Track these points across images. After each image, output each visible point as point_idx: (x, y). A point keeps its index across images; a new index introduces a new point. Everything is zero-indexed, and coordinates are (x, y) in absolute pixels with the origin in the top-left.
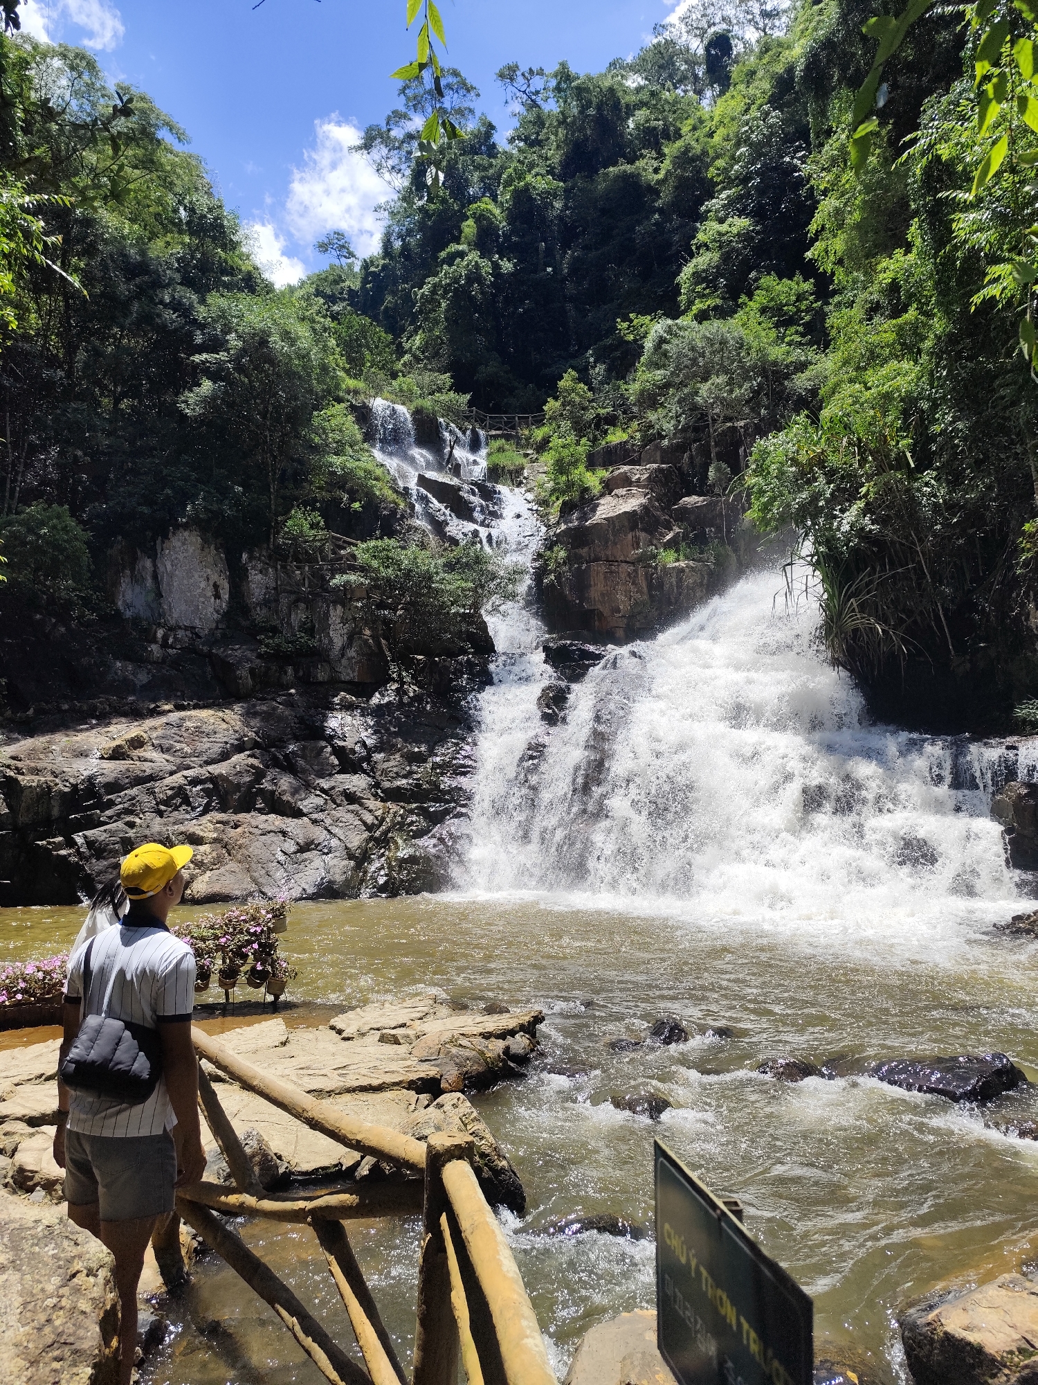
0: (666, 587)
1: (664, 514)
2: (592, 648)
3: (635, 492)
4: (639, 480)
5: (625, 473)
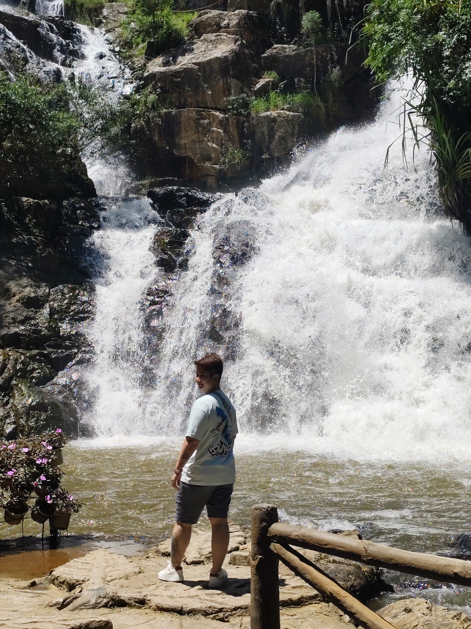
0: (258, 136)
1: (254, 62)
2: (199, 195)
3: (224, 38)
4: (228, 26)
5: (214, 18)
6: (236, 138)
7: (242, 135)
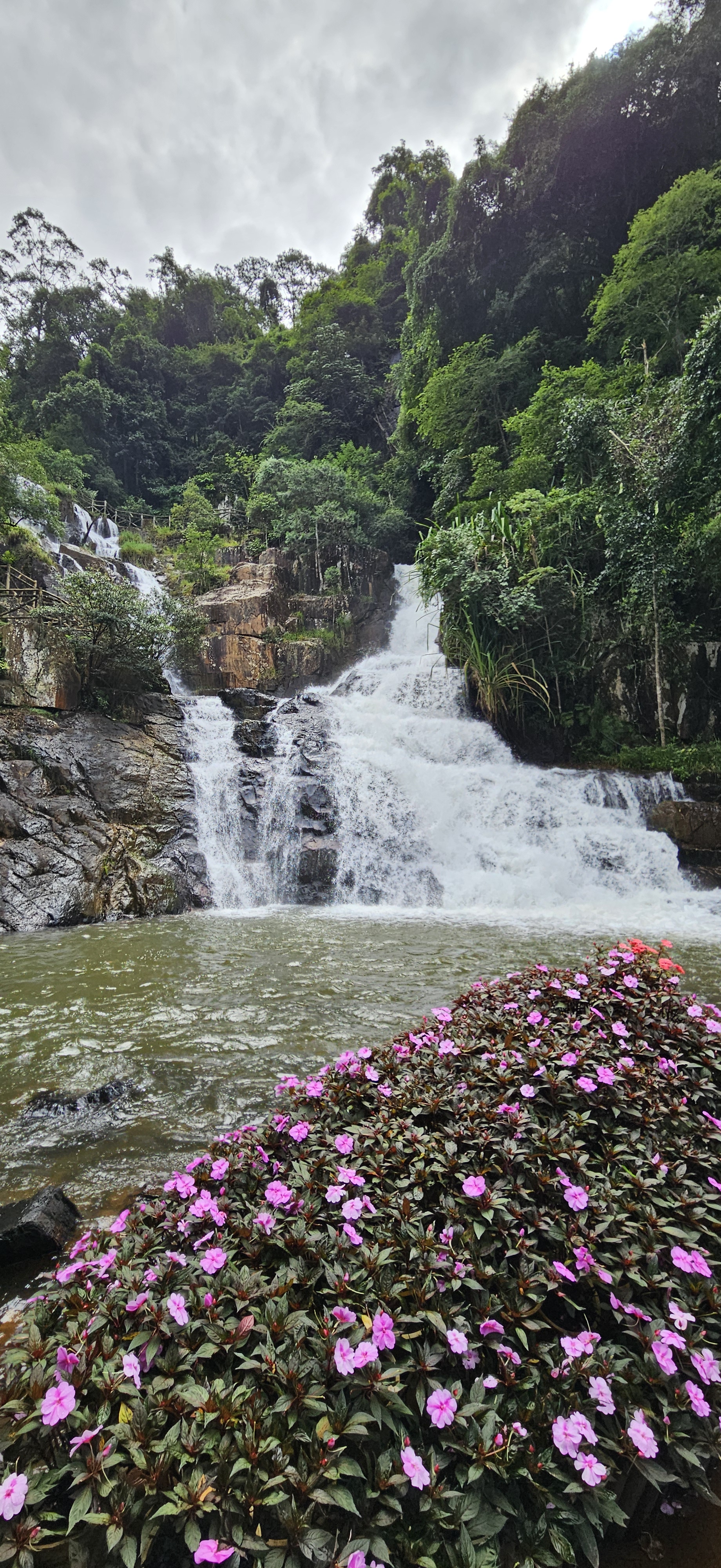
0: (289, 659)
1: (284, 604)
2: (265, 697)
3: (260, 583)
4: (262, 575)
5: (249, 568)
6: (271, 660)
7: (276, 658)
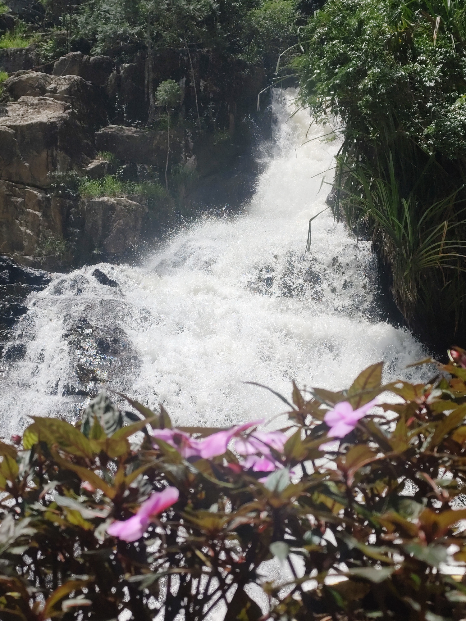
0: (89, 225)
3: (51, 102)
4: (55, 90)
5: (37, 78)
